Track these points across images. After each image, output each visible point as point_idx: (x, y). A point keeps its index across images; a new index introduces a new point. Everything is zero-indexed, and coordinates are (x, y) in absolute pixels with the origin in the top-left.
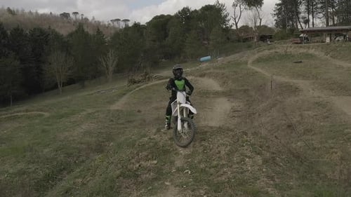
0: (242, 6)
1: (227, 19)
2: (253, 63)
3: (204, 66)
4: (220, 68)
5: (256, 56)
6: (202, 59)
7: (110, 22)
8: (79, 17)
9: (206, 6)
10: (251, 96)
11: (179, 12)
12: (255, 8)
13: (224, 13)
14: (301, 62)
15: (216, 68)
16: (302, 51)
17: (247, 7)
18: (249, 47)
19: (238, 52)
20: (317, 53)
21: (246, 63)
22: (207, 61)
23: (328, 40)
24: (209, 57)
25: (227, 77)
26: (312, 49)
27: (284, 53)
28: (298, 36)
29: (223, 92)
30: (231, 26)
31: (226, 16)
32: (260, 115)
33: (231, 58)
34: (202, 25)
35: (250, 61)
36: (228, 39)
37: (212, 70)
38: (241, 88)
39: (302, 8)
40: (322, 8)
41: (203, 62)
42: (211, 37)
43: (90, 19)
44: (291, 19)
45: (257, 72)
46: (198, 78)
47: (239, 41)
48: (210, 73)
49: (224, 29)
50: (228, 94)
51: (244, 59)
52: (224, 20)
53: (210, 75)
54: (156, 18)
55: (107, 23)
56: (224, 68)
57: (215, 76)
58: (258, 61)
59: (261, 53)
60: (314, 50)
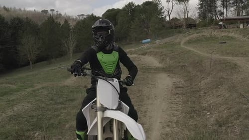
0: (173, 2)
1: (162, 11)
2: (185, 44)
3: (145, 46)
4: (159, 48)
5: (187, 38)
6: (144, 41)
7: (77, 17)
8: (55, 13)
9: (146, 2)
10: (189, 72)
11: (126, 6)
12: (183, 3)
13: (160, 7)
14: (225, 43)
15: (155, 48)
16: (223, 34)
17: (177, 2)
18: (180, 32)
19: (172, 36)
20: (236, 36)
21: (179, 44)
22: (148, 43)
23: (241, 26)
24: (149, 40)
25: (165, 55)
26: (232, 32)
27: (209, 36)
28: (217, 24)
29: (163, 68)
30: (166, 17)
31: (162, 9)
32: (205, 93)
33: (167, 40)
34: (143, 16)
35: (182, 43)
36: (164, 26)
37: (152, 50)
38: (178, 65)
39: (219, 3)
40: (233, 3)
41: (145, 43)
42: (150, 25)
43: (63, 14)
44: (210, 11)
45: (190, 51)
46: (141, 56)
47: (172, 28)
48: (151, 52)
49: (160, 19)
50: (167, 70)
51: (177, 41)
52: (160, 12)
53: (151, 54)
54: (109, 11)
55: (75, 18)
56: (162, 48)
57: (155, 54)
58: (189, 42)
59: (191, 36)
60: (233, 33)
